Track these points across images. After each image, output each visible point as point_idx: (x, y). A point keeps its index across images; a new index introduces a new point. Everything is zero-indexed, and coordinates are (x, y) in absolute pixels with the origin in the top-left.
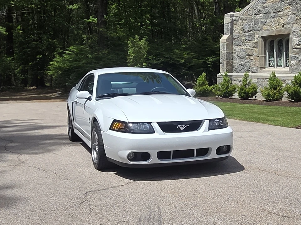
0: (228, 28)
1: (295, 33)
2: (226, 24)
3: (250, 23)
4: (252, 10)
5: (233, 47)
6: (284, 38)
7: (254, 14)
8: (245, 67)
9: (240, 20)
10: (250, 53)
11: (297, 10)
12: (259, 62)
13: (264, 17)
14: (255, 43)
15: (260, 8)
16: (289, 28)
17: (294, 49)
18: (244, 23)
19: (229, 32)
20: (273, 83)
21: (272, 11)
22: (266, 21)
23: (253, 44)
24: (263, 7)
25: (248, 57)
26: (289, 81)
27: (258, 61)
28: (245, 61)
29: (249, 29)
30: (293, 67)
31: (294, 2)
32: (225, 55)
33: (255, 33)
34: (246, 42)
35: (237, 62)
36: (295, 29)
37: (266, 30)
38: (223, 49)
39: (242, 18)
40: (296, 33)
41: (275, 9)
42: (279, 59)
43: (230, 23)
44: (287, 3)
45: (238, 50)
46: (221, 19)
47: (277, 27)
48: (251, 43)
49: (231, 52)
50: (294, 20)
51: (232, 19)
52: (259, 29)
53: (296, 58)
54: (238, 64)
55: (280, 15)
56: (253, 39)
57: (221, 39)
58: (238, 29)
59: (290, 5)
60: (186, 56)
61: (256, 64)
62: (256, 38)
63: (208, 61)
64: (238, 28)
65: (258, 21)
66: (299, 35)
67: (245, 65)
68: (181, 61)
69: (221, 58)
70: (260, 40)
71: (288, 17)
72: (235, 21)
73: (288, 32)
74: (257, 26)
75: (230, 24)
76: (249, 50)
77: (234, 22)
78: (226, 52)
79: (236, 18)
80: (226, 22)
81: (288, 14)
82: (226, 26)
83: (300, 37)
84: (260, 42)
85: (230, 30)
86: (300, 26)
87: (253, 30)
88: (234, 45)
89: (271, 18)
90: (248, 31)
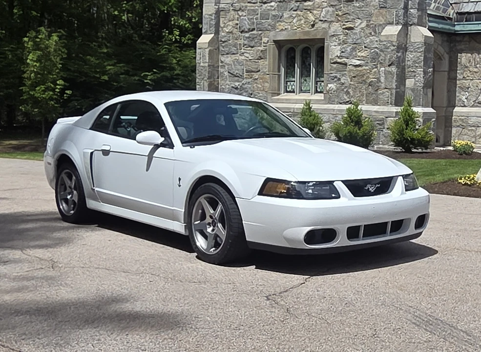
0: (210, 24)
1: (334, 38)
2: (207, 16)
3: (251, 17)
5: (220, 56)
6: (314, 46)
7: (259, 1)
8: (243, 91)
9: (232, 10)
10: (252, 68)
12: (269, 85)
13: (278, 8)
14: (262, 51)
16: (324, 28)
17: (332, 63)
18: (240, 16)
19: (214, 30)
20: (308, 119)
22: (283, 15)
23: (258, 53)
25: (248, 75)
26: (325, 116)
27: (268, 82)
28: (243, 82)
29: (250, 26)
30: (331, 93)
32: (206, 70)
33: (261, 34)
34: (244, 49)
35: (228, 82)
36: (334, 32)
37: (282, 30)
38: (201, 60)
39: (237, 7)
40: (337, 37)
42: (303, 81)
43: (215, 14)
45: (228, 62)
46: (163, 4)
47: (302, 26)
48: (254, 50)
49: (216, 65)
50: (333, 17)
51: (217, 7)
52: (270, 27)
53: (336, 79)
54: (229, 85)
55: (309, 6)
56: (259, 45)
57: (198, 42)
58: (229, 25)
60: (110, 69)
61: (263, 86)
62: (264, 43)
63: (147, 80)
64: (228, 23)
65: (266, 14)
66: (341, 41)
67: (244, 89)
68: (103, 78)
69: (199, 76)
70: (272, 46)
71: (322, 11)
72: (223, 11)
73: (321, 36)
74: (266, 23)
75: (214, 15)
76: (250, 63)
78: (209, 66)
79: (225, 7)
80: (207, 13)
81: (323, 5)
82: (207, 18)
83: (343, 45)
84: (272, 51)
85: (215, 27)
86: (344, 27)
87: (258, 28)
88: (222, 54)
89: (292, 11)
90: (249, 29)
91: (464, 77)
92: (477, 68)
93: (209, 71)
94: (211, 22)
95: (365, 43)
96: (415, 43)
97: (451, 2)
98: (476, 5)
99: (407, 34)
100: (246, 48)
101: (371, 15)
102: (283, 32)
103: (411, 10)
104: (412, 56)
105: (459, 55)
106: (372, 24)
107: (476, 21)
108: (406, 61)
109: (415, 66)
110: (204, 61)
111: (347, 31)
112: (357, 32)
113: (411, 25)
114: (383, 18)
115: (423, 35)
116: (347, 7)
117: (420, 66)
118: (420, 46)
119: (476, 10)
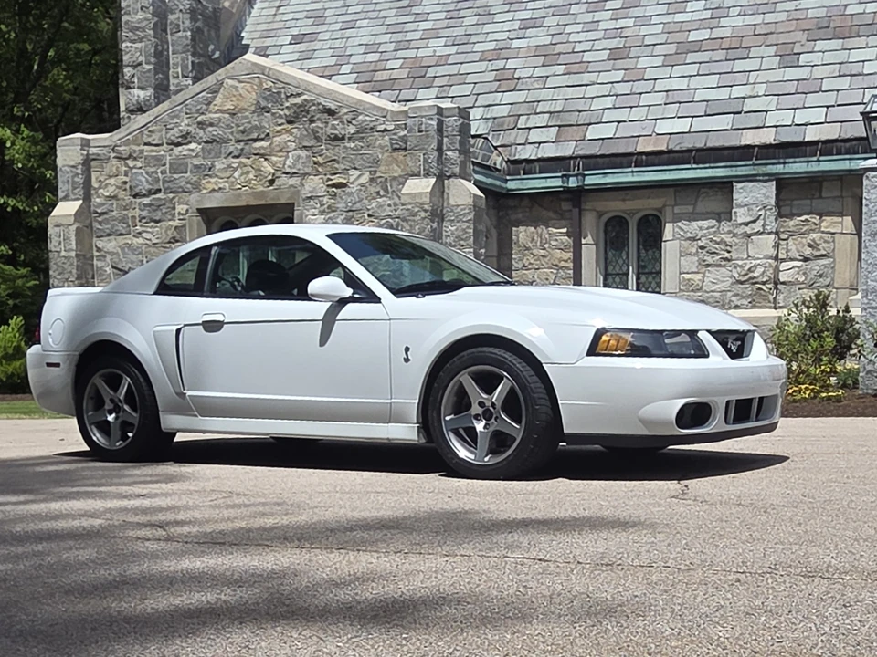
0: (74, 182)
1: (312, 202)
2: (68, 169)
3: (153, 170)
4: (161, 131)
5: (95, 239)
6: (271, 216)
7: (165, 141)
9: (115, 157)
11: (316, 138)
13: (204, 153)
14: (176, 228)
15: (189, 125)
16: (291, 186)
18: (131, 169)
19: (81, 193)
21: (231, 137)
22: (213, 166)
23: (169, 232)
24: (199, 123)
29: (150, 184)
31: (304, 116)
32: (72, 264)
33: (174, 198)
34: (141, 226)
36: (311, 192)
37: (214, 190)
38: (62, 246)
39: (123, 152)
40: (316, 201)
41: (243, 133)
43: (83, 164)
44: (280, 116)
45: (111, 250)
47: (250, 183)
48: (161, 227)
49: (89, 255)
50: (308, 167)
51: (85, 153)
52: (189, 186)
55: (260, 148)
56: (170, 217)
58: (110, 184)
59: (290, 122)
62: (180, 214)
64: (107, 181)
65: (180, 165)
66: (326, 206)
70: (196, 219)
71: (287, 157)
72: (94, 159)
73: (289, 199)
74: (181, 179)
75: (80, 167)
76: (154, 249)
77: (93, 163)
78: (77, 255)
79: (99, 152)
80: (65, 163)
81: (288, 147)
82: (68, 173)
83: (328, 213)
84: (195, 227)
85: (83, 188)
86: (330, 183)
87: (166, 189)
88: (99, 235)
89: (230, 157)
90: (149, 191)
91: (524, 266)
92: (545, 249)
93: (78, 266)
94: (76, 179)
95: (368, 210)
96: (458, 206)
97: (495, 145)
98: (538, 147)
99: (443, 192)
100: (146, 223)
101: (377, 162)
102: (216, 194)
103: (448, 153)
104: (453, 229)
105: (514, 229)
106: (381, 177)
107: (540, 173)
108: (444, 237)
109: (459, 244)
110: (67, 248)
111: (334, 189)
112: (353, 191)
113: (449, 177)
114: (399, 167)
115: (471, 193)
116: (333, 150)
117: (468, 245)
118: (467, 211)
119: (539, 156)
